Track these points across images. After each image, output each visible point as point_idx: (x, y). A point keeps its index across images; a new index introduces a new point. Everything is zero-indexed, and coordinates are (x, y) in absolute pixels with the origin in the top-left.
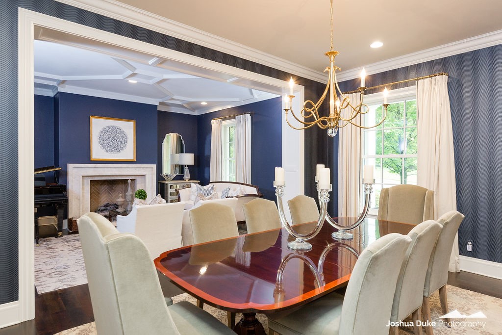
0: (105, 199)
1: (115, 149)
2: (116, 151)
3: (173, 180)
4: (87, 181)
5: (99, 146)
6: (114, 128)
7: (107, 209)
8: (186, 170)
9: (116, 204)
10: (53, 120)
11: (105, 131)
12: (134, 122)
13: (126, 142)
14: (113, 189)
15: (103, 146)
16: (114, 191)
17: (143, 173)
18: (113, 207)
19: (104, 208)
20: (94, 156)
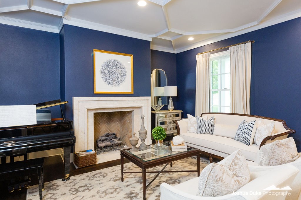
0: (104, 129)
1: (116, 82)
2: (117, 84)
3: (161, 110)
4: (92, 114)
5: (101, 79)
6: (114, 62)
7: (107, 139)
8: (171, 101)
9: (114, 134)
10: (59, 56)
11: (106, 65)
12: (132, 56)
13: (124, 75)
14: (111, 120)
15: (105, 79)
16: (112, 122)
17: (140, 106)
18: (112, 136)
19: (104, 138)
20: (98, 89)
